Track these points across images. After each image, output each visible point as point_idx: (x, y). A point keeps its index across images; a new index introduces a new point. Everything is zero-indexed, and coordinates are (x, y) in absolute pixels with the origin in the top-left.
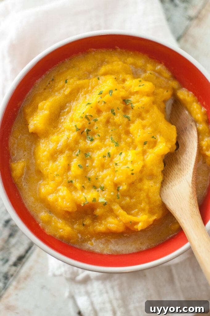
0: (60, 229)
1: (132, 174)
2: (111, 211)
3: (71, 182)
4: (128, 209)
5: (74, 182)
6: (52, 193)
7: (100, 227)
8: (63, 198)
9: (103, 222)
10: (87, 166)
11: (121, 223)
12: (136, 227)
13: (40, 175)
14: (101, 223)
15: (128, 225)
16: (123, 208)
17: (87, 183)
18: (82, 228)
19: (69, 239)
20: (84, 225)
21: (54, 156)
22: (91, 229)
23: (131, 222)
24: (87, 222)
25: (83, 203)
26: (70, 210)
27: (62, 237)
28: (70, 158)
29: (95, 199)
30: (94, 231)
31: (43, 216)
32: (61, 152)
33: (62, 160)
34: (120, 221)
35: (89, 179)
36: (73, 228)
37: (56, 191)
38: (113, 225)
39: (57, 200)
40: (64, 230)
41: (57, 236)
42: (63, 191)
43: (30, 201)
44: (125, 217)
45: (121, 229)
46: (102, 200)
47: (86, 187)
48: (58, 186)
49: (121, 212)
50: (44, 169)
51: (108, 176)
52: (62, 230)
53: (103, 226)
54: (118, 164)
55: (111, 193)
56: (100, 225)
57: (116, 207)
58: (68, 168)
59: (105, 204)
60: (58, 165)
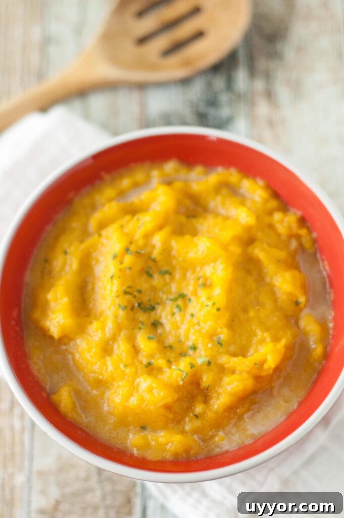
0: (167, 444)
1: (218, 310)
2: (222, 370)
3: (149, 364)
4: (242, 352)
5: (153, 361)
6: (132, 395)
7: (220, 401)
8: (150, 390)
9: (220, 391)
10: (160, 334)
11: (245, 375)
12: (266, 366)
13: (101, 384)
14: (219, 394)
15: (255, 371)
16: (234, 355)
17: (171, 356)
18: (197, 423)
19: (187, 451)
20: (197, 417)
21: (107, 349)
22: (210, 415)
23: (256, 364)
24: (199, 408)
25: (179, 379)
26: (169, 400)
27: (176, 455)
28: (132, 339)
29: (191, 363)
30: (216, 413)
31: (134, 441)
32: (114, 339)
33: (121, 348)
34: (241, 372)
35: (171, 347)
36: (183, 432)
37: (134, 388)
38: (236, 383)
39: (142, 400)
40: (173, 442)
41: (168, 456)
42: (145, 382)
44: (243, 364)
45: (249, 383)
46: (200, 361)
47: (172, 360)
48: (133, 382)
49: (234, 362)
50: (104, 372)
51: (192, 329)
52: (170, 444)
53: (224, 395)
54: (194, 313)
55: (207, 345)
56: (218, 399)
57: (225, 359)
58: (136, 350)
59: (209, 363)
60: (119, 354)
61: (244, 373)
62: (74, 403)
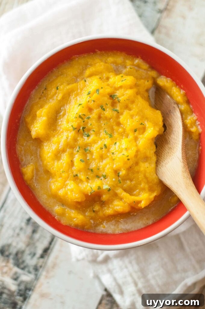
0: (74, 218)
1: (128, 159)
2: (116, 196)
3: (77, 175)
4: (130, 191)
5: (79, 175)
6: (62, 188)
7: (109, 211)
8: (72, 191)
9: (110, 206)
10: (88, 160)
11: (126, 204)
12: (139, 205)
13: (48, 174)
14: (109, 207)
15: (133, 205)
16: (125, 190)
17: (90, 175)
18: (93, 214)
19: (83, 226)
20: (94, 211)
21: (57, 156)
22: (101, 214)
23: (134, 202)
24: (97, 208)
25: (89, 192)
26: (79, 200)
27: (77, 225)
28: (72, 155)
29: (100, 187)
30: (104, 215)
31: (57, 209)
32: (64, 151)
33: (65, 158)
34: (125, 202)
35: (92, 170)
36: (85, 216)
37: (64, 185)
38: (119, 207)
39: (67, 194)
40: (77, 219)
41: (72, 225)
42: (71, 185)
43: (44, 199)
44: (129, 198)
45: (127, 209)
46: (105, 187)
47: (90, 178)
48: (65, 181)
49: (124, 194)
50: (51, 168)
51: (108, 165)
52: (76, 219)
53: (111, 209)
54: (114, 153)
55: (113, 179)
56: (108, 209)
57: (119, 191)
58: (72, 163)
59: (109, 190)
60: (62, 163)
61: (127, 203)
62: (33, 176)
